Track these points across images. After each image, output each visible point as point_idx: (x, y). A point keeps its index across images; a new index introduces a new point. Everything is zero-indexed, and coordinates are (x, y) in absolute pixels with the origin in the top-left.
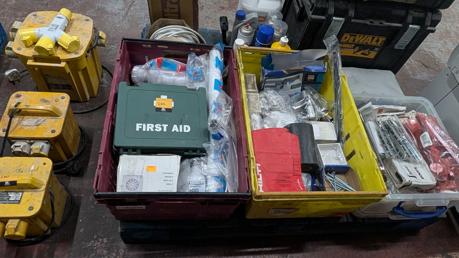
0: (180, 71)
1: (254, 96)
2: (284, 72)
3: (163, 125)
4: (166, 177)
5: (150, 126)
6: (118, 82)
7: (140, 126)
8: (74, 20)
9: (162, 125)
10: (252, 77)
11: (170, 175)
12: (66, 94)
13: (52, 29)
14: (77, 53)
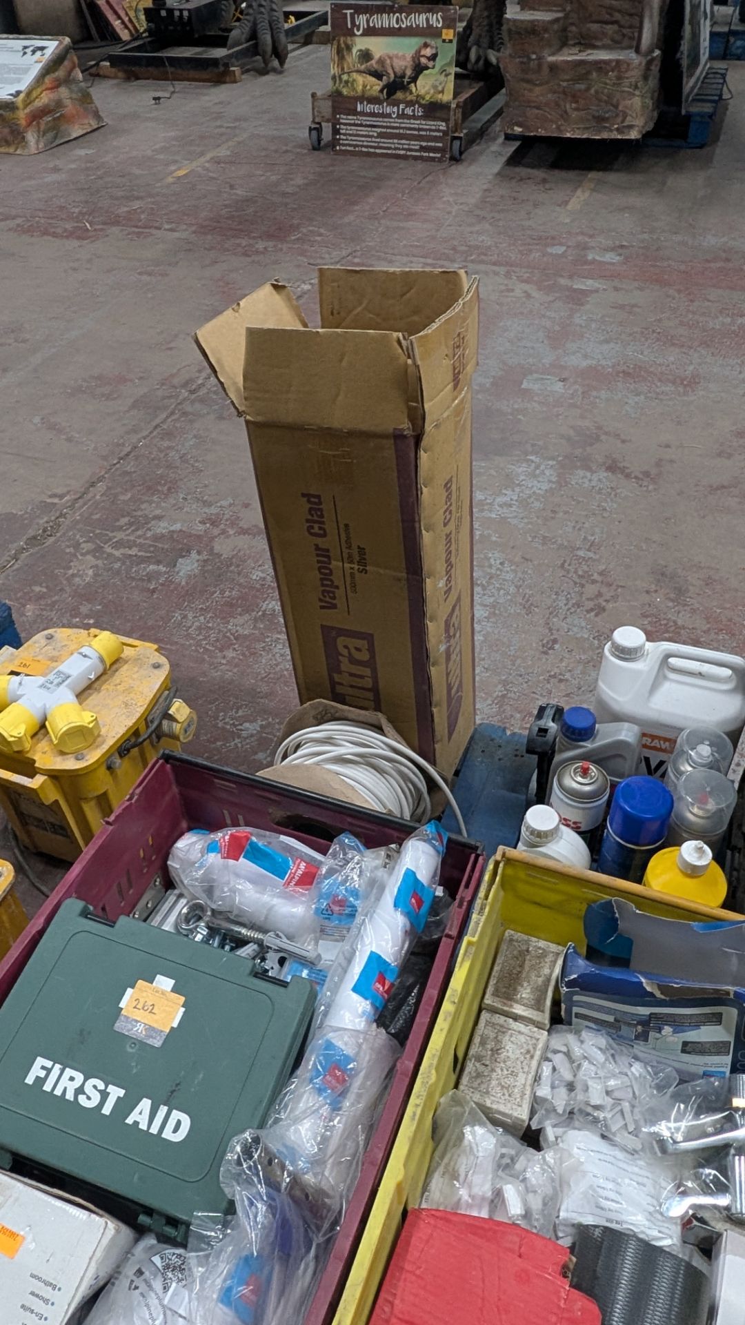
0: (296, 885)
1: (522, 1039)
2: (649, 989)
3: (111, 1088)
4: (32, 1293)
5: (72, 1079)
6: (67, 895)
7: (43, 1068)
8: (126, 662)
9: (106, 1087)
10: (550, 958)
11: (47, 1292)
12: (11, 867)
13: (52, 683)
14: (80, 757)
